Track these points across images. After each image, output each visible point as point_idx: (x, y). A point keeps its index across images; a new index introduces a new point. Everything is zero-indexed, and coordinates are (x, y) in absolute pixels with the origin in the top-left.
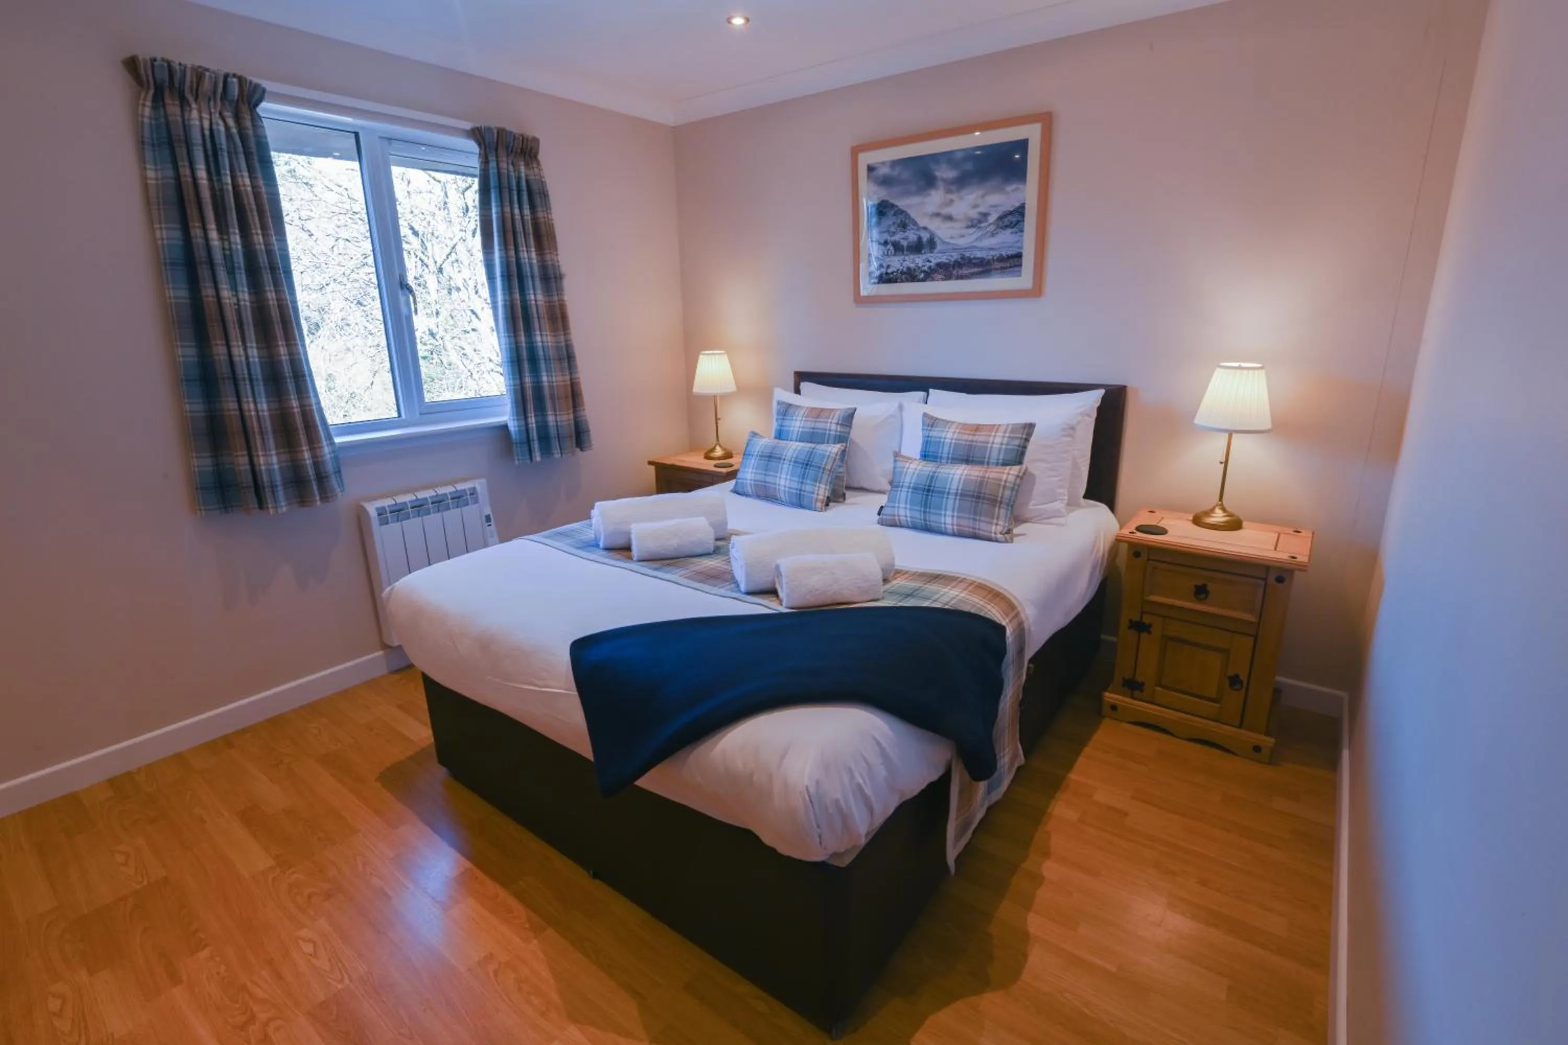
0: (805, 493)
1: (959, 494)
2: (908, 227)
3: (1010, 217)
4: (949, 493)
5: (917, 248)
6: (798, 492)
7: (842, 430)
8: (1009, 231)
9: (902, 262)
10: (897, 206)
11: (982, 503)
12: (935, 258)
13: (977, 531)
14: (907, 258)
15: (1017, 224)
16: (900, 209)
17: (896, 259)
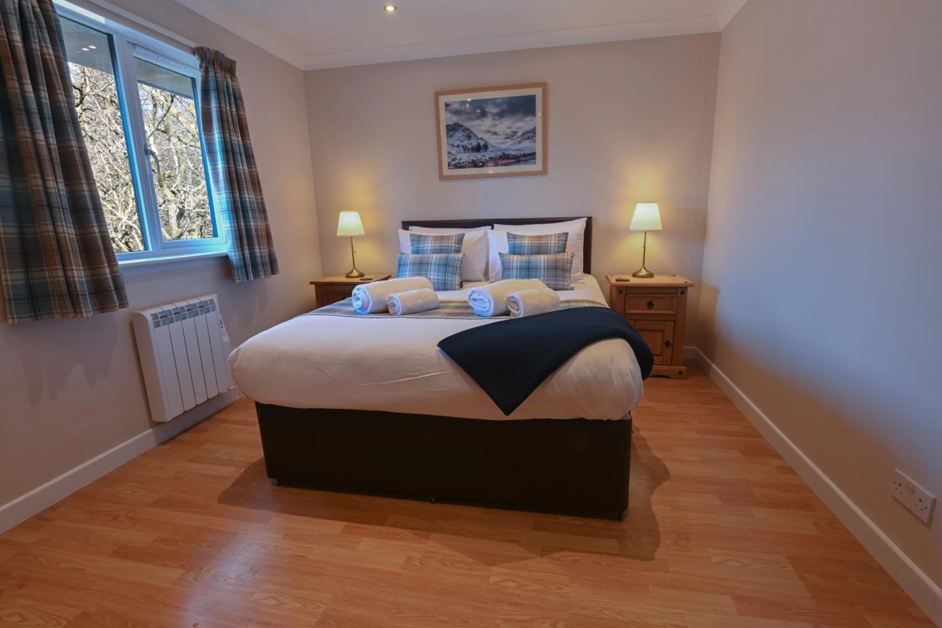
0: (448, 282)
1: (546, 269)
2: (471, 138)
3: (529, 134)
4: (540, 268)
5: (477, 149)
6: (443, 281)
7: (458, 246)
8: (528, 141)
9: (468, 156)
10: (464, 126)
11: (559, 271)
12: (487, 155)
13: (557, 286)
14: (471, 154)
15: (532, 138)
16: (466, 128)
17: (465, 155)
